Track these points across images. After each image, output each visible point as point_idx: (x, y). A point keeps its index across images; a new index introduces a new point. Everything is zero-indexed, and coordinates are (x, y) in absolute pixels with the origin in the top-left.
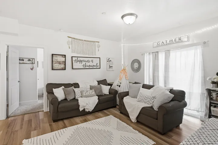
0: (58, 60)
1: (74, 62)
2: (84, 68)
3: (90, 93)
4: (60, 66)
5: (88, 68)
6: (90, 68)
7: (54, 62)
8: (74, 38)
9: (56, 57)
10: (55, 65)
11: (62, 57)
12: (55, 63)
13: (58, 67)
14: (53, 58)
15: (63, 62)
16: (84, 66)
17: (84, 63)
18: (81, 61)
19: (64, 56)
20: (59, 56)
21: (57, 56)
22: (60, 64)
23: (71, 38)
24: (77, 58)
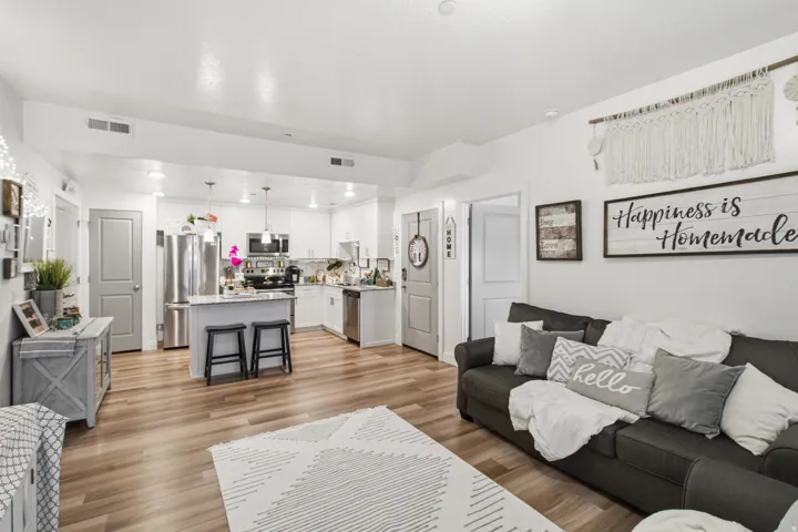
0: (554, 225)
1: (612, 224)
2: (668, 249)
3: (606, 382)
4: (559, 244)
5: (699, 248)
6: (711, 248)
7: (542, 235)
8: (615, 117)
9: (549, 214)
10: (546, 242)
11: (567, 209)
12: (547, 238)
13: (554, 249)
14: (540, 218)
15: (570, 228)
16: (669, 242)
17: (669, 225)
18: (650, 218)
19: (572, 206)
20: (557, 209)
21: (552, 209)
22: (560, 237)
23: (601, 120)
24: (629, 203)
